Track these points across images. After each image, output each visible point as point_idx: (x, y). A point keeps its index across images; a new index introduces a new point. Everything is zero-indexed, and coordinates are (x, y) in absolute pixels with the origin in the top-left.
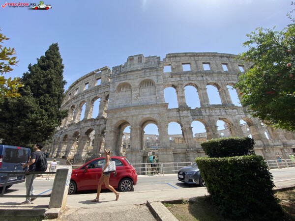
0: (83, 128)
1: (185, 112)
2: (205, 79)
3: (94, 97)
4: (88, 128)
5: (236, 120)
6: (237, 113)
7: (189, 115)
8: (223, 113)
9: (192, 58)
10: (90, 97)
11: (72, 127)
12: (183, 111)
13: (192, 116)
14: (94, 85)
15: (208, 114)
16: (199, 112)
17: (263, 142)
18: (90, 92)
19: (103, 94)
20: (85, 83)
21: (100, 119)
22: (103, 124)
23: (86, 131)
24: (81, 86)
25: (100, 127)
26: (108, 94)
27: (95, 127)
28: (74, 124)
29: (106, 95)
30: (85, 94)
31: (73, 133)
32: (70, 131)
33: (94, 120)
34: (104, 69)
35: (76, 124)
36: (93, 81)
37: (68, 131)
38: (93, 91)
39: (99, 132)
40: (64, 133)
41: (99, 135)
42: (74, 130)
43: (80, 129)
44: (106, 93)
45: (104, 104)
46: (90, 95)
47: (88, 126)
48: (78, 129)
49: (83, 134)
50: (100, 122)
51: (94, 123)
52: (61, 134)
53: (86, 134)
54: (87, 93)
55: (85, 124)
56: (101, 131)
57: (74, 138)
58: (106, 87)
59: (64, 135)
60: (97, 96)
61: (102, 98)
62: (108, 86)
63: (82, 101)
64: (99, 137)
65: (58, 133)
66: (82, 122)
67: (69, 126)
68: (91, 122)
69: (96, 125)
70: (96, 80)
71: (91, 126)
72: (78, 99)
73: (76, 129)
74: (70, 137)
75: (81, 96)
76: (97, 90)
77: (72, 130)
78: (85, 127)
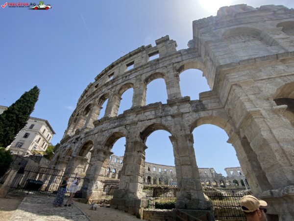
0: (134, 123)
3: (149, 74)
4: (149, 123)
10: (141, 75)
11: (105, 125)
14: (147, 60)
18: (139, 69)
19: (171, 66)
20: (127, 64)
21: (177, 104)
22: (189, 113)
23: (144, 128)
24: (119, 69)
25: (182, 119)
26: (181, 64)
27: (166, 121)
28: (108, 120)
29: (178, 66)
30: (129, 74)
31: (108, 136)
32: (99, 134)
33: (160, 107)
34: (162, 40)
35: (115, 119)
36: (143, 58)
37: (95, 134)
38: (147, 67)
39: (185, 130)
40: (83, 139)
41: (188, 138)
42: (110, 131)
43: (125, 128)
44: (177, 64)
45: (176, 80)
46: (141, 73)
47: (148, 120)
48: (121, 128)
49: (136, 137)
50: (178, 108)
51: (161, 113)
52: (74, 143)
53: (141, 137)
54: (133, 72)
55: (139, 116)
56: (188, 127)
57: (106, 147)
58: (176, 56)
59: (82, 143)
60: (157, 73)
61: (168, 72)
62: (180, 54)
63: (125, 85)
64: (188, 142)
65: (69, 142)
66: (129, 113)
67: (97, 123)
68: (154, 110)
69: (170, 116)
70: (148, 56)
71: (155, 118)
72: (114, 84)
73: (114, 128)
74: (99, 146)
75: (123, 78)
76: (156, 64)
77: (103, 131)
78: (139, 122)
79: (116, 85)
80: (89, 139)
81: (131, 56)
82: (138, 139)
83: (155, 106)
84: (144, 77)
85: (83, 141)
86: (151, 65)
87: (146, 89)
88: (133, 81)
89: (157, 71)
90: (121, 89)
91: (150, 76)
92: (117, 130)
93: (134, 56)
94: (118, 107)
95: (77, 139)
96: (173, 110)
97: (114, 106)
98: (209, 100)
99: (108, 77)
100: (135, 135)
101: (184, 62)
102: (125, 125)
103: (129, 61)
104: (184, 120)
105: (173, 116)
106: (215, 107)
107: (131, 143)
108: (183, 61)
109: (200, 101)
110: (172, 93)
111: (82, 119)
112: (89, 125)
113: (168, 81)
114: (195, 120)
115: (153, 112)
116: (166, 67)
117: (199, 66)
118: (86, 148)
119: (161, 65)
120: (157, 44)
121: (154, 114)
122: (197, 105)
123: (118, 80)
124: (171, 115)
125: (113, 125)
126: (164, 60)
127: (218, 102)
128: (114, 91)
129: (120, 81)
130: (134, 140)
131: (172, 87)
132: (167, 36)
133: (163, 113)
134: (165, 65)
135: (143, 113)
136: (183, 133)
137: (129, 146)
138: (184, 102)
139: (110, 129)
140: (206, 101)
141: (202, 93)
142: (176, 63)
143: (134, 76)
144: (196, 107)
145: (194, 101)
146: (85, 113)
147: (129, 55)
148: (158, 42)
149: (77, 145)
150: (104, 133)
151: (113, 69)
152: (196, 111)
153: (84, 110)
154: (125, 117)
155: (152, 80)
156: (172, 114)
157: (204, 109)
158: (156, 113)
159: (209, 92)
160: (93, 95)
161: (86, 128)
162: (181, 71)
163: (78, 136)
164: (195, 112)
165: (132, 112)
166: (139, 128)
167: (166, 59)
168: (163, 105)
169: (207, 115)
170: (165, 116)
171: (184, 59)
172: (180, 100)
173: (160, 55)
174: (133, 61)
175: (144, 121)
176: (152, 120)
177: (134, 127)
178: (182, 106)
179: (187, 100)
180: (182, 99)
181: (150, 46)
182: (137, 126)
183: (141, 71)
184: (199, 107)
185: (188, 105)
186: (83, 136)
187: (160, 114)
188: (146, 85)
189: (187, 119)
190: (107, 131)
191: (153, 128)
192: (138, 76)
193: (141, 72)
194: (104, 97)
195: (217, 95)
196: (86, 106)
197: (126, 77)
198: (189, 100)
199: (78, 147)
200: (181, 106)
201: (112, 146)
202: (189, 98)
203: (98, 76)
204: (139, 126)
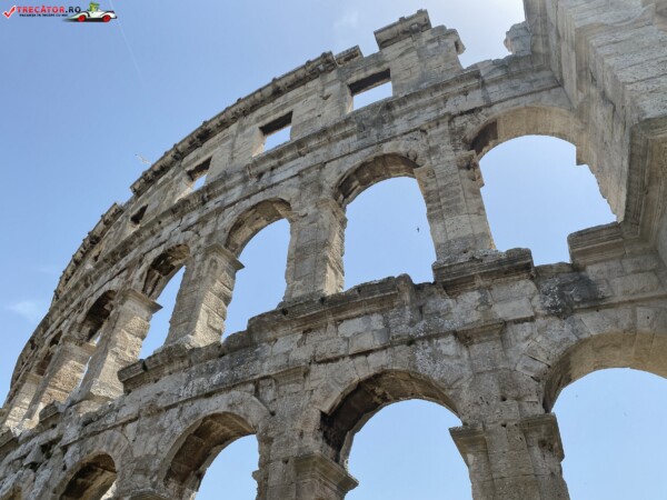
0: (297, 372)
3: (355, 160)
4: (358, 371)
11: (168, 385)
14: (343, 109)
18: (313, 143)
19: (444, 127)
20: (262, 124)
21: (479, 282)
22: (532, 319)
23: (335, 396)
24: (232, 146)
25: (505, 349)
26: (483, 119)
27: (436, 356)
28: (183, 358)
29: (472, 128)
30: (273, 162)
31: (180, 430)
32: (144, 422)
33: (407, 297)
34: (400, 27)
35: (210, 357)
36: (326, 98)
37: (124, 424)
38: (345, 136)
39: (518, 399)
40: (71, 450)
41: (535, 437)
42: (189, 410)
43: (257, 393)
44: (466, 118)
45: (467, 182)
46: (322, 158)
47: (353, 356)
48: (236, 393)
49: (301, 435)
50: (484, 302)
51: (412, 323)
52: (34, 466)
53: (325, 436)
54: (289, 155)
55: (313, 338)
56: (533, 384)
57: (173, 485)
58: (461, 86)
59: (69, 464)
60: (384, 156)
61: (432, 151)
62: (475, 82)
63: (253, 207)
64: (536, 451)
65: (11, 463)
66: (274, 329)
67: (134, 376)
68: (381, 312)
69: (451, 338)
70: (348, 91)
71: (385, 348)
72: (211, 205)
73: (209, 395)
74: (140, 477)
75: (245, 180)
76: (378, 123)
77: (159, 411)
78: (313, 367)
79: (219, 211)
80: (100, 447)
81: (277, 93)
82: (315, 445)
83: (384, 294)
84: (331, 176)
85: (72, 458)
86: (362, 128)
87: (343, 222)
88: (288, 192)
89: (388, 148)
90: (237, 226)
91: (358, 171)
92: (218, 404)
93: (291, 95)
94: (227, 300)
95: (46, 449)
96: (463, 309)
97: (210, 301)
98: (613, 264)
99: (185, 179)
100: (298, 425)
101: (497, 110)
102: (256, 383)
103: (270, 113)
104: (511, 353)
105: (464, 338)
106: (643, 291)
107: (280, 465)
108: (490, 105)
109: (575, 268)
110: (451, 236)
111: (70, 355)
112: (102, 384)
113: (433, 187)
114: (559, 351)
115: (376, 321)
116: (424, 131)
117: (558, 122)
118: (85, 487)
119: (401, 125)
120: (383, 44)
121: (381, 327)
122: (562, 287)
123: (226, 190)
124: (455, 334)
125: (203, 383)
126: (411, 104)
127: (655, 271)
128: (211, 236)
129: (236, 193)
130: (294, 450)
131: (454, 209)
132: (422, 13)
133: (420, 325)
134: (418, 123)
135: (331, 327)
136: (511, 412)
137: (274, 479)
138: (507, 273)
139: (192, 399)
140: (603, 267)
141: (580, 234)
142: (462, 114)
143: (291, 173)
144: (562, 296)
145: (551, 266)
146: (86, 330)
147: (270, 89)
148: (385, 36)
149: (44, 474)
150: (165, 420)
151: (206, 145)
152: (562, 311)
153: (80, 318)
154: (255, 345)
155: (366, 184)
156: (457, 326)
157: (595, 302)
158: (387, 325)
159: (608, 227)
160: (124, 254)
161: (89, 397)
162: (486, 144)
163: (53, 434)
164: (559, 316)
165: (285, 324)
166: (317, 396)
167: (421, 101)
168: (420, 288)
169: (609, 329)
170: (430, 337)
171: (494, 98)
172: (490, 266)
173: (395, 88)
174: (286, 111)
175: (337, 359)
176: (371, 357)
177: (292, 388)
178: (499, 291)
179: (518, 264)
180: (500, 262)
181: (353, 54)
182: (309, 385)
183: (320, 152)
184: (574, 294)
185: (525, 286)
186: (71, 432)
187: (405, 330)
188: (342, 206)
189: (524, 346)
190: (175, 411)
191: (379, 391)
192: (308, 169)
193: (321, 154)
194: (167, 263)
195: (644, 238)
196: (93, 300)
197: (260, 175)
198: (528, 266)
199: (47, 485)
200: (495, 289)
201: (200, 476)
202: (526, 254)
203: (145, 174)
204: (314, 384)
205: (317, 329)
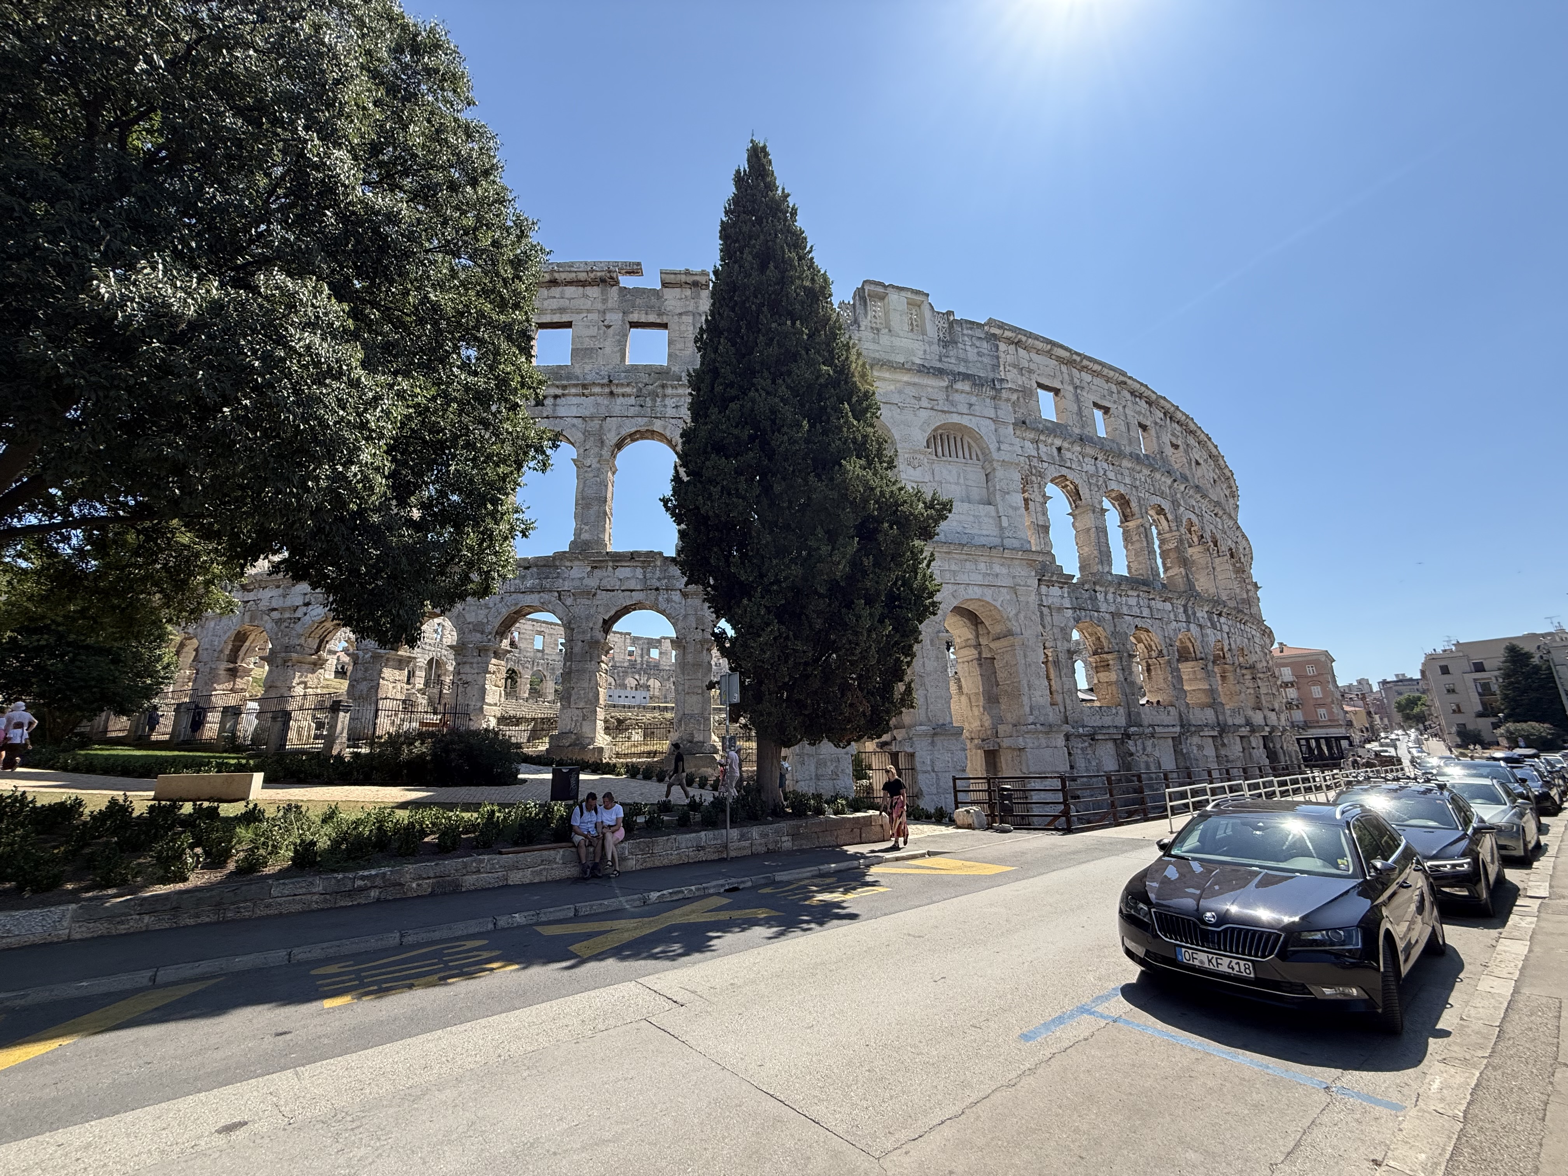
1: (1055, 591)
2: (1101, 472)
5: (1170, 639)
6: (1172, 616)
7: (1067, 603)
8: (1146, 612)
9: (1064, 368)
12: (1050, 584)
13: (1074, 609)
14: (621, 354)
15: (1112, 609)
16: (1090, 598)
17: (1216, 712)
18: (598, 389)
20: (539, 319)
23: (613, 612)
25: (703, 604)
27: (668, 600)
30: (557, 389)
31: (504, 611)
33: (658, 563)
34: (683, 278)
36: (606, 327)
38: (625, 394)
43: (560, 599)
46: (603, 410)
47: (623, 591)
48: (544, 596)
49: (592, 629)
51: (659, 579)
53: (601, 630)
54: (573, 391)
55: (598, 573)
60: (654, 432)
64: (705, 653)
66: (571, 561)
68: (642, 568)
69: (679, 593)
70: (627, 328)
71: (642, 590)
73: (523, 592)
74: (478, 635)
78: (599, 592)
82: (596, 633)
83: (646, 559)
84: (612, 434)
86: (639, 393)
87: (615, 467)
88: (573, 432)
89: (657, 426)
91: (632, 435)
93: (568, 292)
100: (591, 625)
102: (559, 592)
105: (685, 594)
107: (580, 643)
115: (639, 573)
119: (670, 408)
120: (665, 284)
121: (641, 577)
124: (681, 591)
126: (681, 391)
130: (588, 637)
132: (705, 274)
133: (664, 582)
134: (682, 412)
135: (610, 568)
137: (576, 650)
139: (510, 593)
143: (574, 412)
148: (670, 278)
150: (488, 601)
154: (558, 568)
155: (635, 441)
156: (683, 586)
158: (645, 577)
165: (576, 561)
166: (601, 609)
168: (666, 559)
170: (668, 589)
173: (670, 355)
174: (565, 318)
175: (613, 591)
176: (634, 593)
177: (585, 601)
182: (596, 602)
183: (601, 400)
187: (656, 584)
188: (615, 457)
190: (497, 597)
191: (628, 609)
192: (591, 416)
193: (603, 406)
204: (599, 602)
205: (601, 568)
